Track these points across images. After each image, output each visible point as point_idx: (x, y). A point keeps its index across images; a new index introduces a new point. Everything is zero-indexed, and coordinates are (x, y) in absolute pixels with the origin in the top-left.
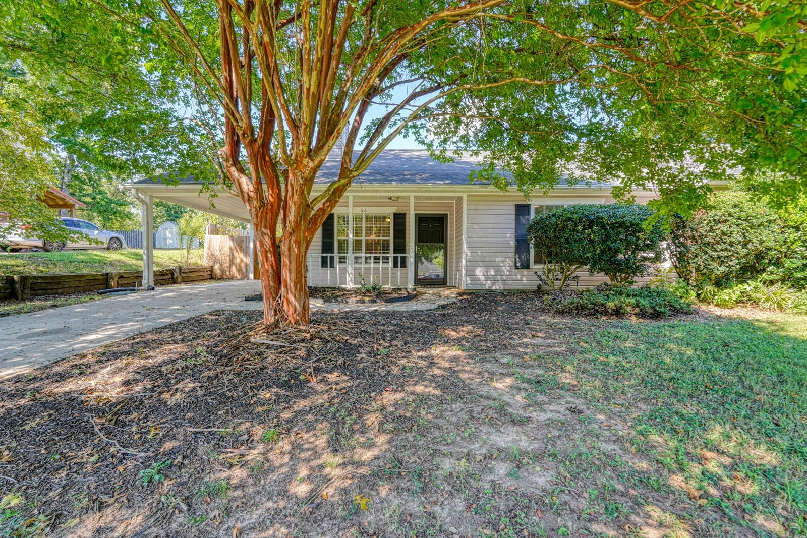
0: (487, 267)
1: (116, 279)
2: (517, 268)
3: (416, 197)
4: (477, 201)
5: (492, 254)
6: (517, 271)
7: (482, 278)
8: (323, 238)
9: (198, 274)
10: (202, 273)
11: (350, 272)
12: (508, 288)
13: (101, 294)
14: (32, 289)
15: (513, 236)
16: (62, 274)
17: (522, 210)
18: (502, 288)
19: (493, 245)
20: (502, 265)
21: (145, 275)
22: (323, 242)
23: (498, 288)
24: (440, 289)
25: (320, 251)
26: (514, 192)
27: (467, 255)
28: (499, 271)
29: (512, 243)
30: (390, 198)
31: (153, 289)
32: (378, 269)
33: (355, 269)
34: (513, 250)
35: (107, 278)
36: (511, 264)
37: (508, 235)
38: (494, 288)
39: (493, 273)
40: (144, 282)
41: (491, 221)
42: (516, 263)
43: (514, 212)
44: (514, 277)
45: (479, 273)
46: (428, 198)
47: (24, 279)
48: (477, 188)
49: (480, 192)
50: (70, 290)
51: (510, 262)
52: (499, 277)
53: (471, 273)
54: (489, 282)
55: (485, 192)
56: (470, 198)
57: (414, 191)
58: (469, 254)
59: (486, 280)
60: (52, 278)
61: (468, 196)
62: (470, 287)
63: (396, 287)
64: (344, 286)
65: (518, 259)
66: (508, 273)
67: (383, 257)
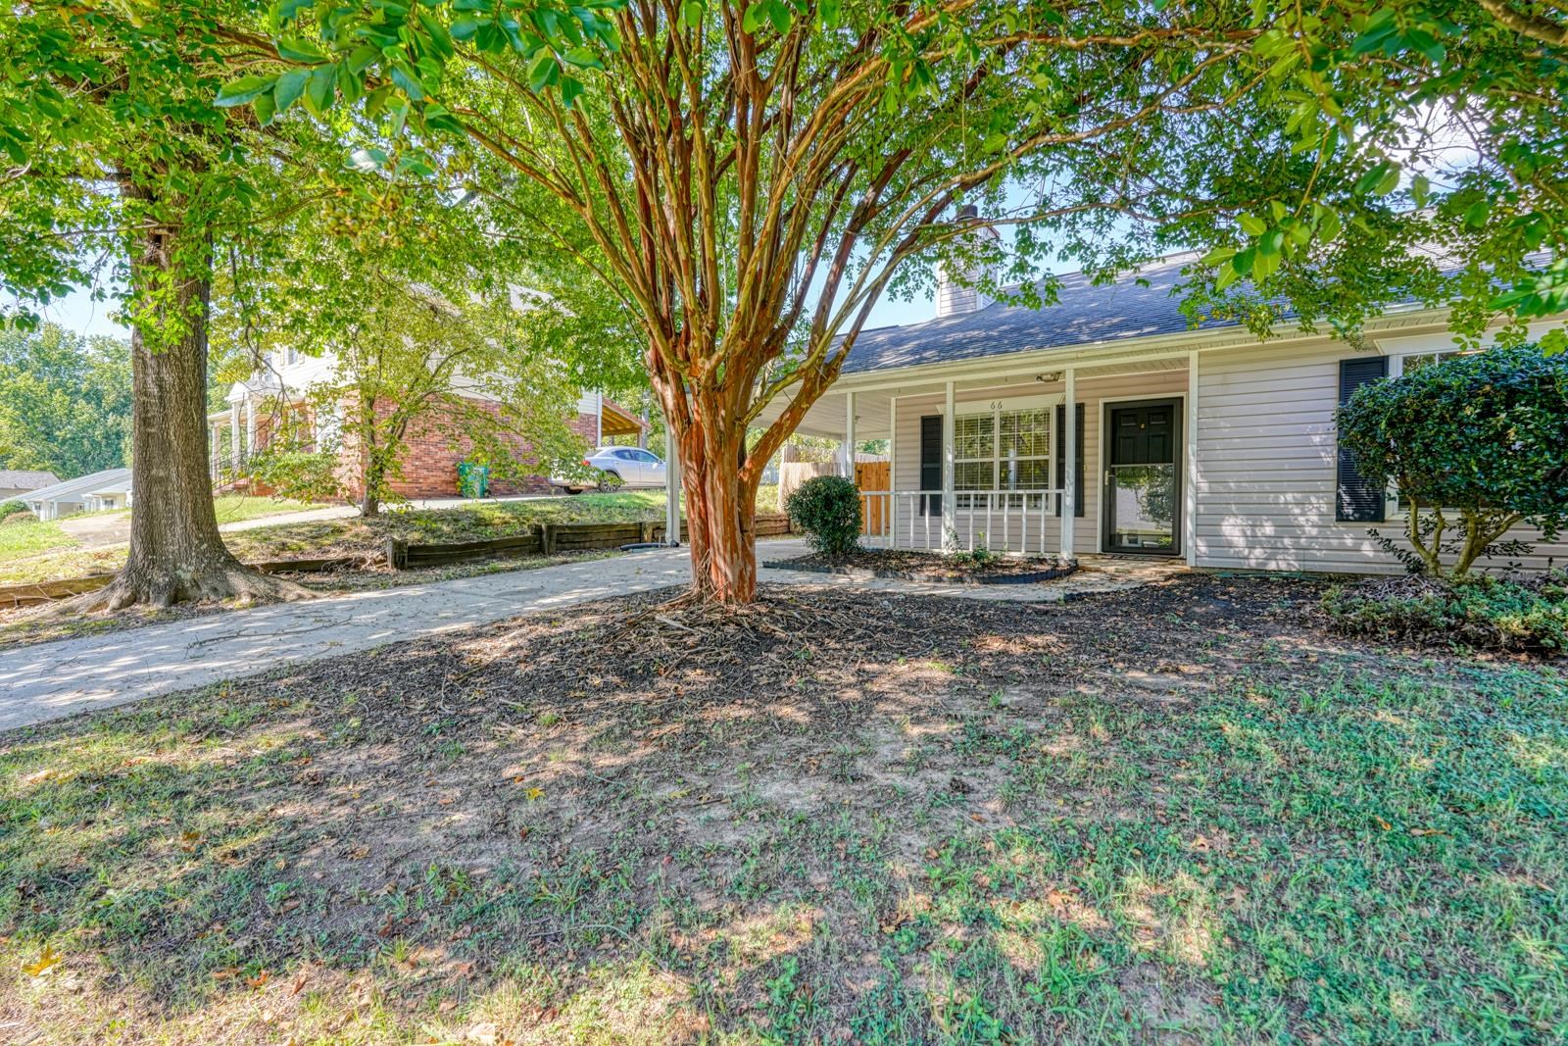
0: (1254, 517)
1: (650, 531)
2: (1341, 517)
3: (1077, 372)
4: (1224, 364)
5: (1267, 487)
6: (1342, 527)
7: (1240, 541)
8: (923, 461)
9: (767, 525)
10: (773, 524)
11: (948, 524)
12: (1316, 567)
13: (627, 549)
14: (558, 542)
15: (1332, 439)
16: (591, 523)
17: (1358, 371)
18: (1296, 566)
19: (1271, 464)
20: (1297, 511)
21: (669, 525)
22: (923, 470)
23: (1283, 566)
24: (1133, 564)
25: (919, 486)
26: (1289, 335)
27: (1197, 489)
28: (1286, 526)
29: (1330, 458)
30: (1039, 378)
31: (677, 545)
32: (1001, 518)
33: (958, 519)
34: (1333, 474)
35: (640, 529)
36: (1324, 508)
37: (1317, 439)
38: (1272, 566)
39: (1269, 530)
40: (668, 535)
41: (1266, 408)
42: (1339, 508)
43: (1335, 381)
44: (1335, 542)
45: (1232, 530)
46: (1134, 366)
47: (550, 528)
48: (1214, 334)
49: (1222, 343)
50: (598, 544)
51: (1321, 505)
52: (1287, 541)
53: (1209, 530)
54: (1258, 552)
55: (1234, 342)
56: (1204, 360)
57: (1072, 360)
58: (1204, 486)
59: (1251, 547)
60: (579, 528)
61: (1200, 355)
62: (1206, 562)
63: (1034, 555)
64: (936, 551)
65: (1346, 498)
66: (1314, 532)
67: (1029, 496)
